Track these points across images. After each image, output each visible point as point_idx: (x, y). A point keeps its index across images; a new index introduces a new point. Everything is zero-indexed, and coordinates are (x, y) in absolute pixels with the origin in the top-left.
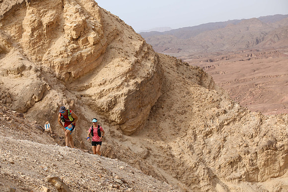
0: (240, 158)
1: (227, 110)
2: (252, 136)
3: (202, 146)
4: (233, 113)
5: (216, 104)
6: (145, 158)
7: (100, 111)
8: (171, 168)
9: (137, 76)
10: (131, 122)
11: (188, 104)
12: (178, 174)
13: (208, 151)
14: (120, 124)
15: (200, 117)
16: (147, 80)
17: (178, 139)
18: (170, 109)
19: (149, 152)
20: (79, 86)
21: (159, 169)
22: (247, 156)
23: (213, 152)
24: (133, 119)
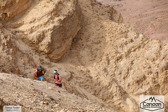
0: (145, 78)
1: (133, 39)
2: (154, 59)
3: (114, 69)
4: (138, 41)
5: (124, 35)
6: (69, 80)
7: (31, 44)
8: (90, 87)
9: (60, 14)
10: (56, 52)
11: (101, 35)
12: (95, 91)
13: (119, 72)
14: (48, 54)
15: (111, 45)
16: (69, 17)
17: (95, 64)
18: (87, 40)
19: (72, 75)
20: (14, 24)
21: (81, 88)
22: (150, 75)
23: (124, 73)
24: (58, 49)
